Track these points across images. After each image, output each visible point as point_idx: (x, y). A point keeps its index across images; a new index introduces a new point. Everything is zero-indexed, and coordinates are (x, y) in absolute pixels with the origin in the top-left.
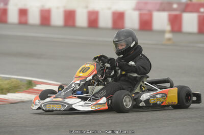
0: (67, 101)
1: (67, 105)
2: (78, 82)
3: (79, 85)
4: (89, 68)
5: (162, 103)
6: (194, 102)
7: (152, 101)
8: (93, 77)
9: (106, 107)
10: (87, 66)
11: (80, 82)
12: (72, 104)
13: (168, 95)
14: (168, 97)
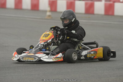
0: (37, 55)
1: (37, 58)
2: (43, 43)
3: (43, 45)
4: (49, 34)
5: (94, 57)
6: (112, 57)
7: (88, 56)
8: (52, 40)
9: (62, 59)
10: (48, 33)
11: (44, 43)
12: (41, 58)
13: (98, 52)
14: (98, 53)
